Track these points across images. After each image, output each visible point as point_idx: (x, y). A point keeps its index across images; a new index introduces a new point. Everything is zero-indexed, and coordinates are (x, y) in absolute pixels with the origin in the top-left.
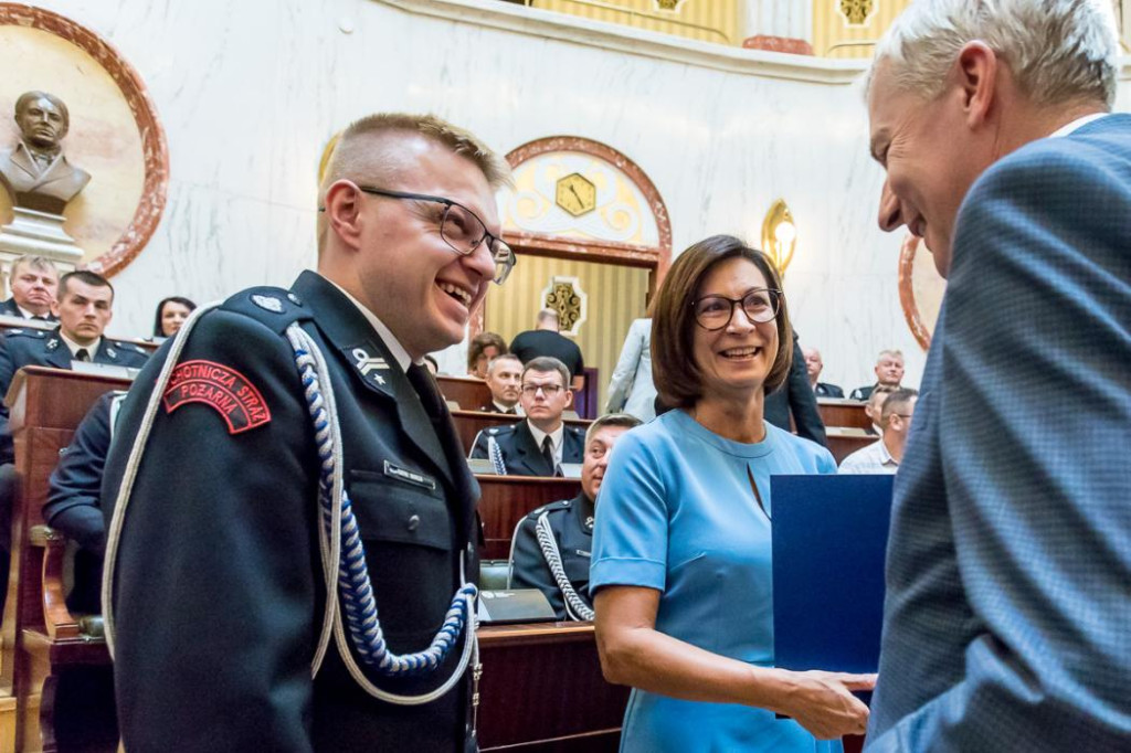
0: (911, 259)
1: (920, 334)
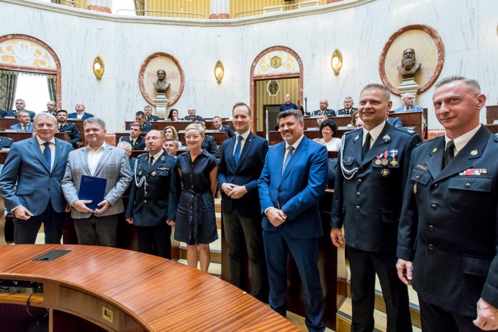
0: (384, 59)
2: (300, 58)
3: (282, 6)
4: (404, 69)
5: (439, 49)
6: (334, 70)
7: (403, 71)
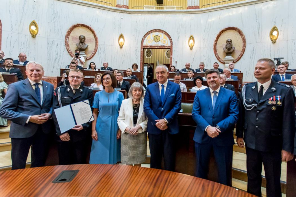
0: (216, 43)
1: (217, 57)
2: (171, 38)
3: (155, 6)
4: (227, 50)
5: (244, 41)
6: (190, 47)
7: (226, 50)
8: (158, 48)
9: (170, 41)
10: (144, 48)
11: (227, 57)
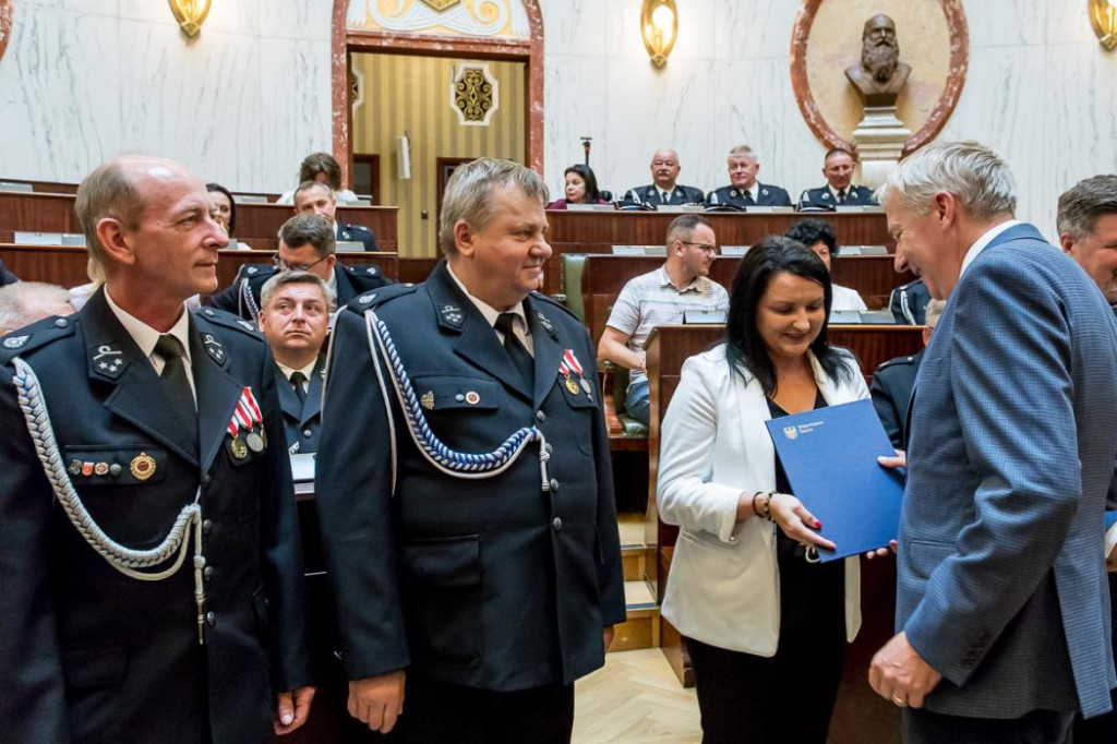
0: (804, 39)
1: (813, 122)
4: (869, 76)
5: (955, 30)
6: (651, 51)
7: (866, 82)
8: (450, 48)
9: (528, 10)
10: (351, 49)
11: (868, 120)
